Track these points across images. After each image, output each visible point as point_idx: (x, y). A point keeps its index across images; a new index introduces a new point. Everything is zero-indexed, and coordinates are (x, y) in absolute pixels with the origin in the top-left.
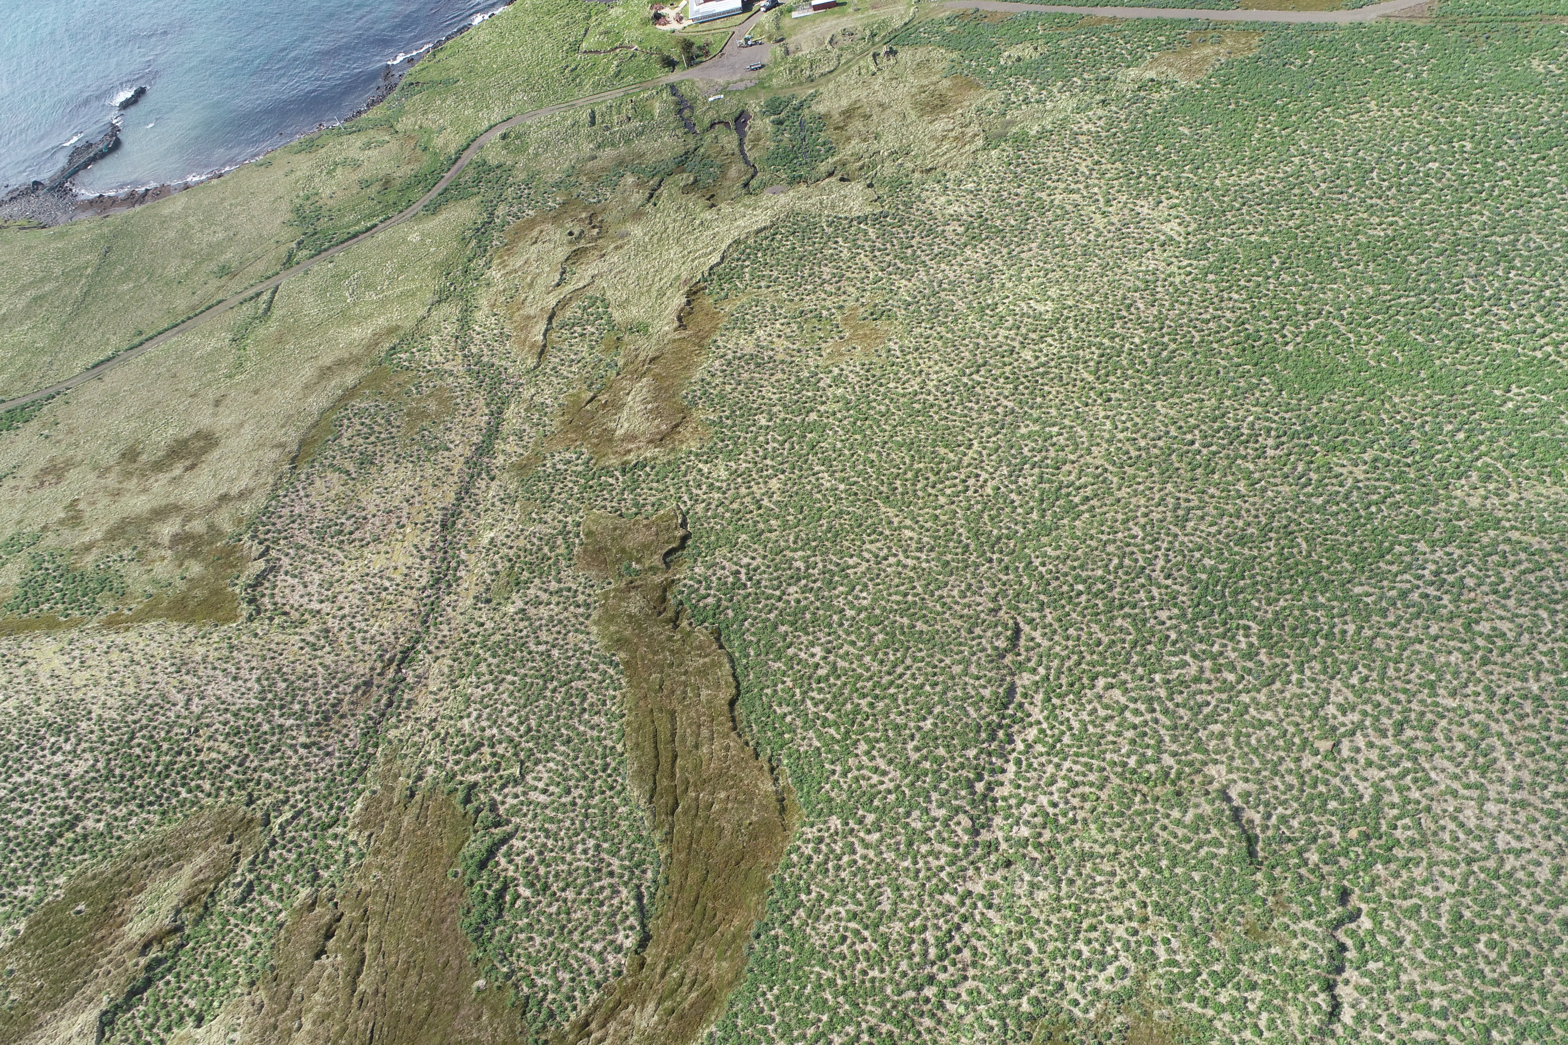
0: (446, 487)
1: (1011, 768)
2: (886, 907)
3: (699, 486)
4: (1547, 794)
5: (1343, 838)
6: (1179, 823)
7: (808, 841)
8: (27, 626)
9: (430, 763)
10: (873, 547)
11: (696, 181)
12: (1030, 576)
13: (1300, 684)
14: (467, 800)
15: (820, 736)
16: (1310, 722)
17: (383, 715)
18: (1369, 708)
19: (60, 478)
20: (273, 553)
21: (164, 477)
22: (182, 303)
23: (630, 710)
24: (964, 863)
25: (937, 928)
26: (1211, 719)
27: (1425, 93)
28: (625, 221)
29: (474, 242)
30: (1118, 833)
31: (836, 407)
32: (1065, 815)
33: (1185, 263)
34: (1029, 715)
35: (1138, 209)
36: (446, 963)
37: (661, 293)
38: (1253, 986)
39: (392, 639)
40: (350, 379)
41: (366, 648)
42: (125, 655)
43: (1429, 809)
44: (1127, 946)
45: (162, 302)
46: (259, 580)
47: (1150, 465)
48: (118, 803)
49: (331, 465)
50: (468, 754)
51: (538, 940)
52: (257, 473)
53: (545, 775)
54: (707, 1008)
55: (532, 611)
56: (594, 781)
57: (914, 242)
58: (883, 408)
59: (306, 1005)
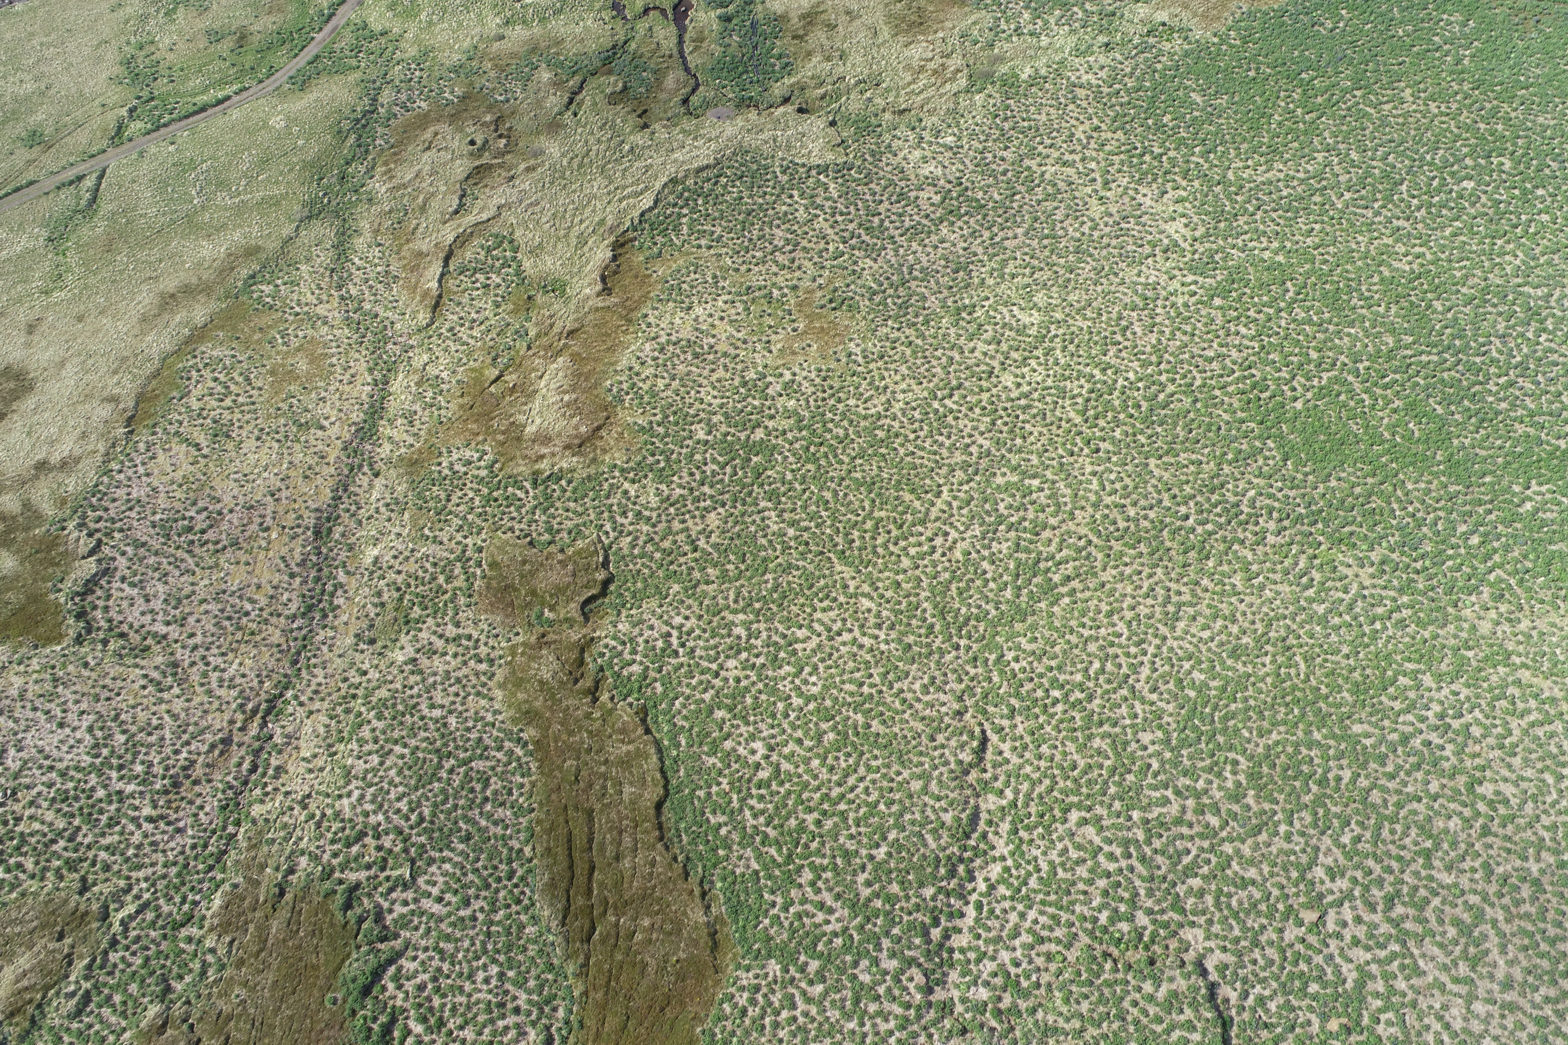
0: (319, 480)
1: (971, 912)
3: (624, 514)
4: (1537, 998)
5: (1322, 1028)
6: (1151, 998)
7: (742, 989)
9: (303, 853)
10: (825, 617)
11: (625, 88)
12: (1002, 672)
14: (348, 906)
15: (759, 856)
16: (1297, 886)
17: (246, 783)
18: (1359, 874)
20: (106, 550)
23: (541, 804)
24: (915, 1027)
26: (1190, 872)
27: (1466, 87)
28: (538, 133)
29: (352, 138)
30: (1085, 1006)
31: (786, 424)
32: (1028, 977)
34: (993, 848)
35: (1140, 198)
37: (582, 241)
39: (255, 683)
40: (200, 313)
41: (223, 692)
43: (1414, 1004)
46: (90, 586)
47: (1139, 542)
49: (177, 433)
50: (349, 845)
53: (441, 879)
55: (424, 662)
56: (497, 891)
57: (882, 208)
58: (841, 432)
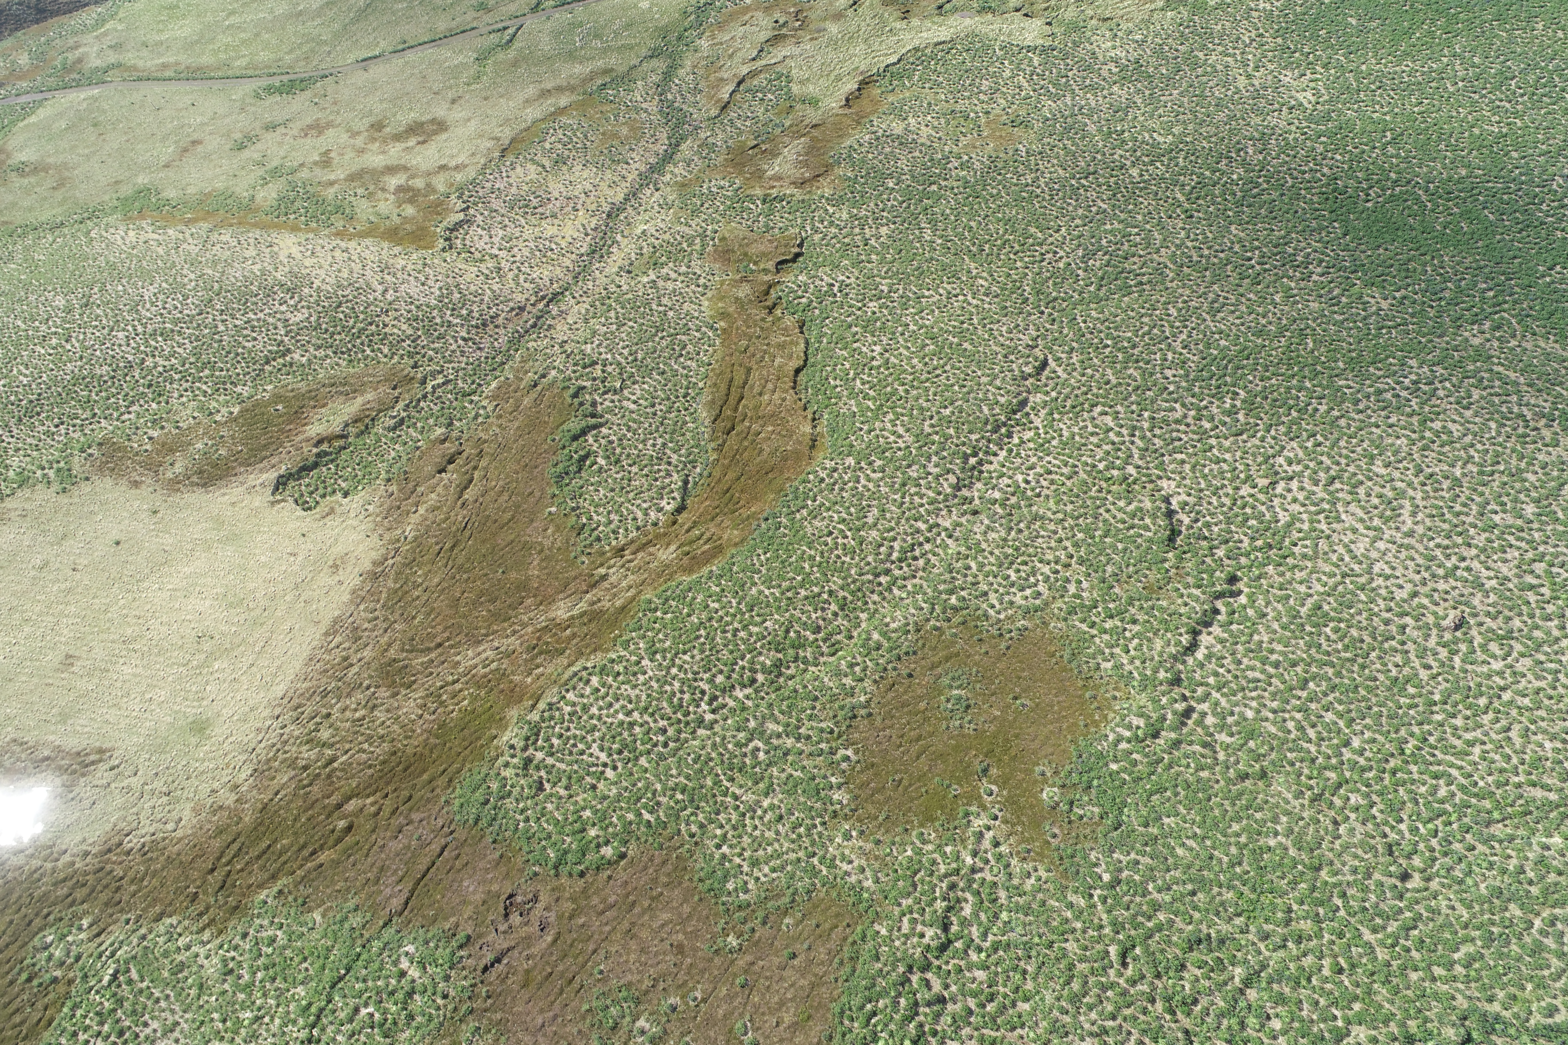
0: (618, 189)
1: (1003, 453)
2: (870, 520)
3: (822, 222)
4: (1432, 544)
5: (1250, 545)
6: (1121, 510)
7: (825, 469)
8: (277, 226)
9: (554, 368)
10: (949, 287)
12: (1071, 328)
13: (1263, 440)
15: (858, 405)
16: (1259, 465)
17: (528, 331)
18: (1312, 464)
19: (320, 133)
20: (472, 211)
21: (399, 146)
22: (442, 26)
23: (717, 361)
24: (941, 506)
25: (905, 541)
26: (1178, 450)
28: (825, 19)
29: (693, 17)
30: (1070, 507)
31: (955, 184)
32: (1033, 490)
33: (1305, 124)
34: (1032, 422)
35: (1282, 77)
36: (531, 493)
37: (838, 78)
38: (1134, 622)
39: (548, 284)
40: (563, 101)
41: (527, 285)
42: (345, 255)
43: (1328, 537)
44: (1047, 579)
45: (427, 22)
46: (457, 226)
47: (1206, 269)
48: (319, 347)
49: (532, 159)
50: (584, 367)
51: (602, 492)
52: (473, 154)
53: (639, 392)
54: (714, 556)
55: (661, 283)
56: (674, 402)
57: (1070, 74)
58: (995, 191)
59: (424, 499)
